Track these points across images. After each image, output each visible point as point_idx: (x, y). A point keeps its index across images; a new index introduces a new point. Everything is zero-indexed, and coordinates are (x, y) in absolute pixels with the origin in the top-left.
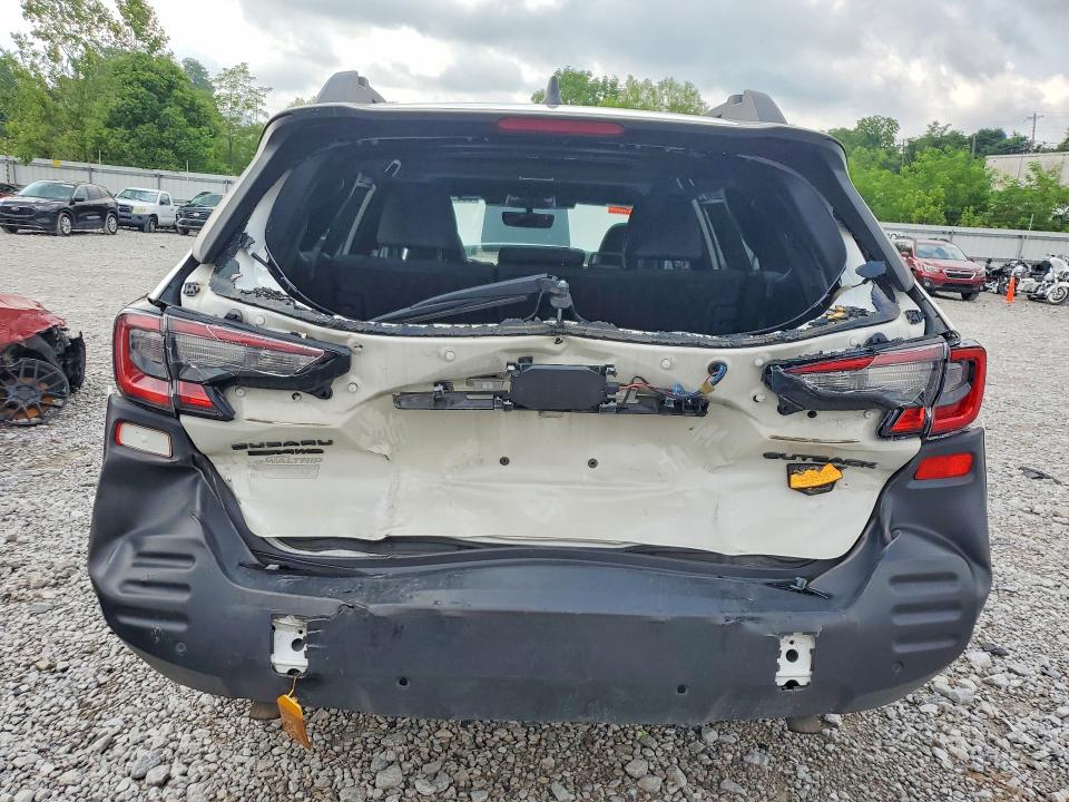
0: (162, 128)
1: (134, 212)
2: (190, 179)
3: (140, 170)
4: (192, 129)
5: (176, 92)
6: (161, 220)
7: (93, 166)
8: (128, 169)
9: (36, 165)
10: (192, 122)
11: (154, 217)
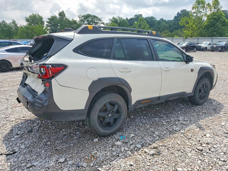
0: (215, 28)
1: (202, 47)
2: (219, 39)
3: (209, 38)
4: (222, 27)
5: (221, 19)
6: (208, 48)
7: (199, 38)
8: (206, 38)
9: (188, 39)
10: (223, 26)
11: (206, 48)
